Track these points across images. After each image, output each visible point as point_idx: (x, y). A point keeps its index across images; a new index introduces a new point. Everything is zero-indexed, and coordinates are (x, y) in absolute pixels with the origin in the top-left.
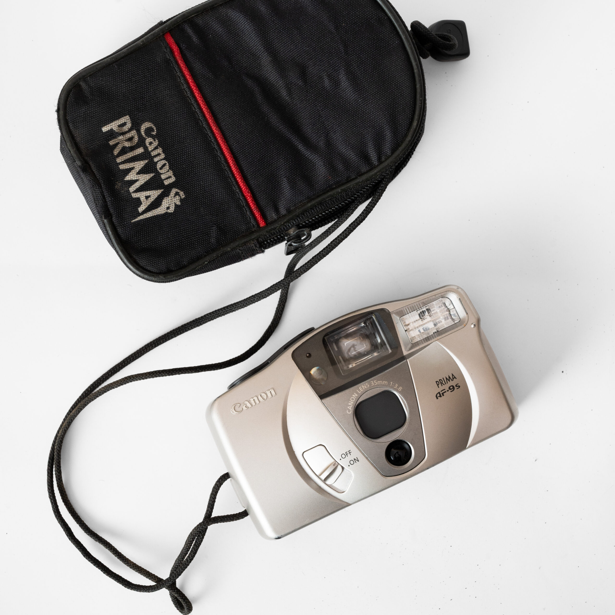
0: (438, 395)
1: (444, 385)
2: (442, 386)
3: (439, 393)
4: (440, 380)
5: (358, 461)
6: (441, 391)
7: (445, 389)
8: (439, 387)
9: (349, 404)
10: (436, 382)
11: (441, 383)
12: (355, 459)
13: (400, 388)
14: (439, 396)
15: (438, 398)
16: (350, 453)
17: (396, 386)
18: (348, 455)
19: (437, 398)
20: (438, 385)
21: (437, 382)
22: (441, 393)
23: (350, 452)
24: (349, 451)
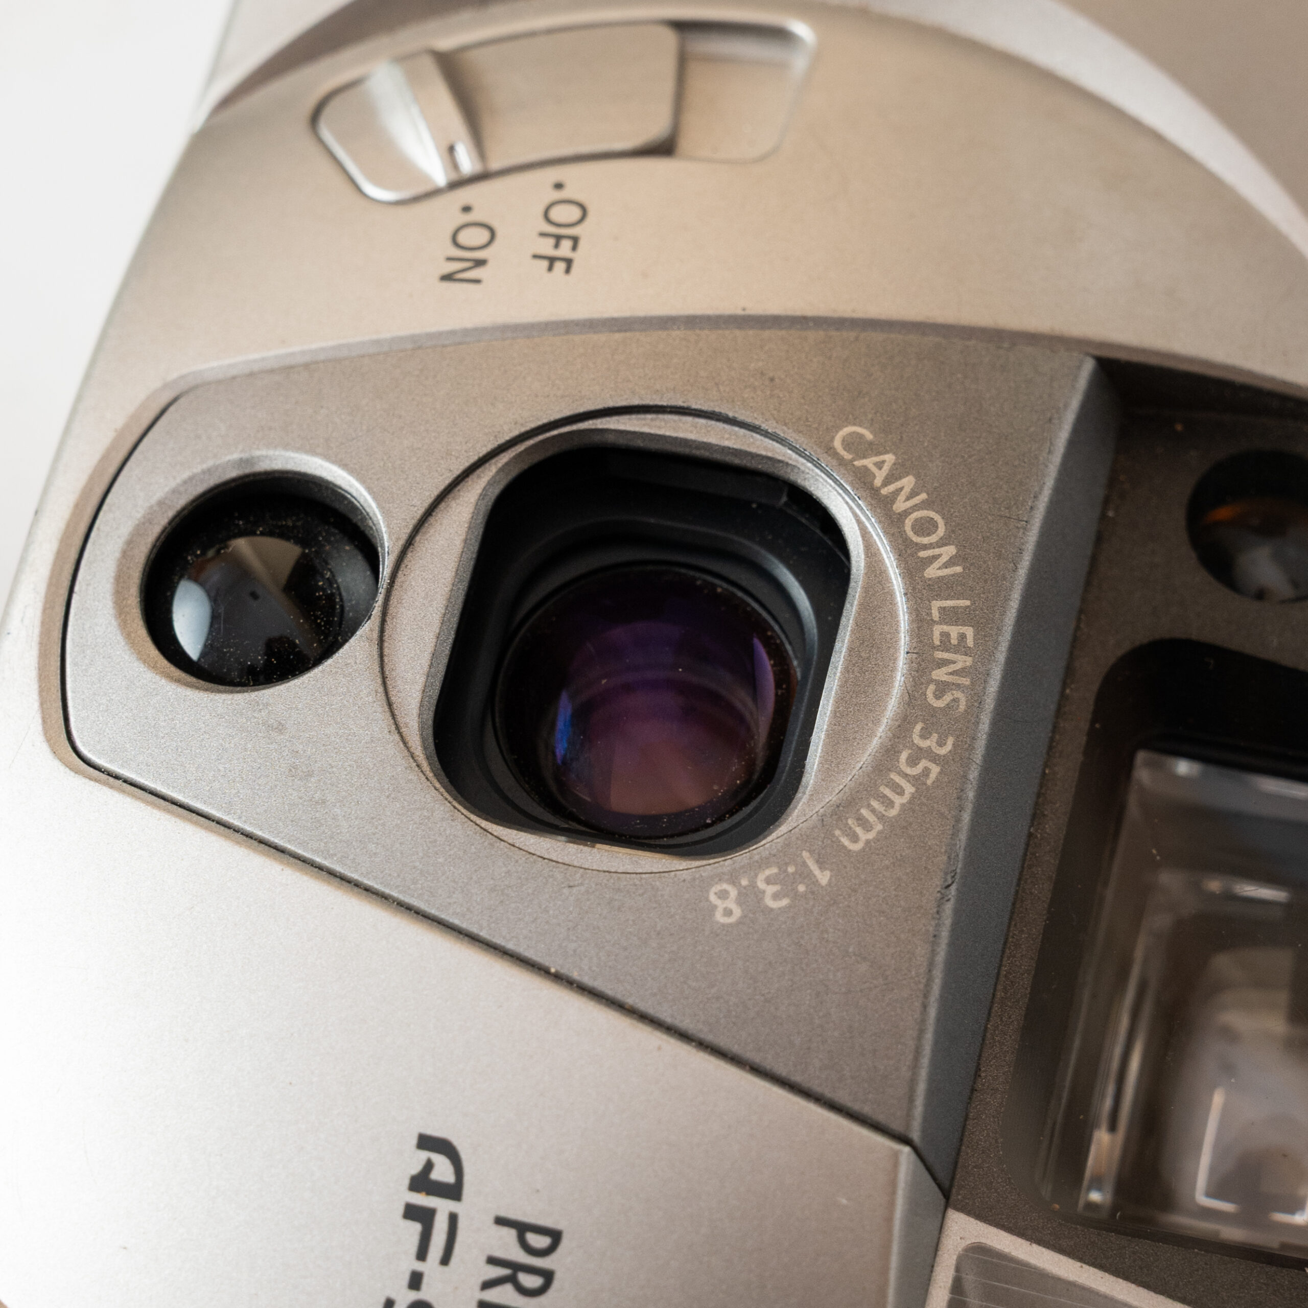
0: (443, 1171)
1: (487, 1285)
2: (493, 1261)
3: (453, 1191)
4: (548, 1276)
5: (448, 278)
6: (453, 1219)
7: (445, 1260)
8: (501, 1221)
9: (908, 482)
10: (556, 1236)
11: (517, 1267)
12: (480, 263)
13: (731, 904)
14: (429, 1166)
15: (424, 1155)
16: (552, 260)
17: (771, 890)
18: (546, 247)
19: (426, 1142)
20: (522, 1229)
21: (538, 1241)
22: (443, 1207)
23: (560, 266)
24: (569, 262)
